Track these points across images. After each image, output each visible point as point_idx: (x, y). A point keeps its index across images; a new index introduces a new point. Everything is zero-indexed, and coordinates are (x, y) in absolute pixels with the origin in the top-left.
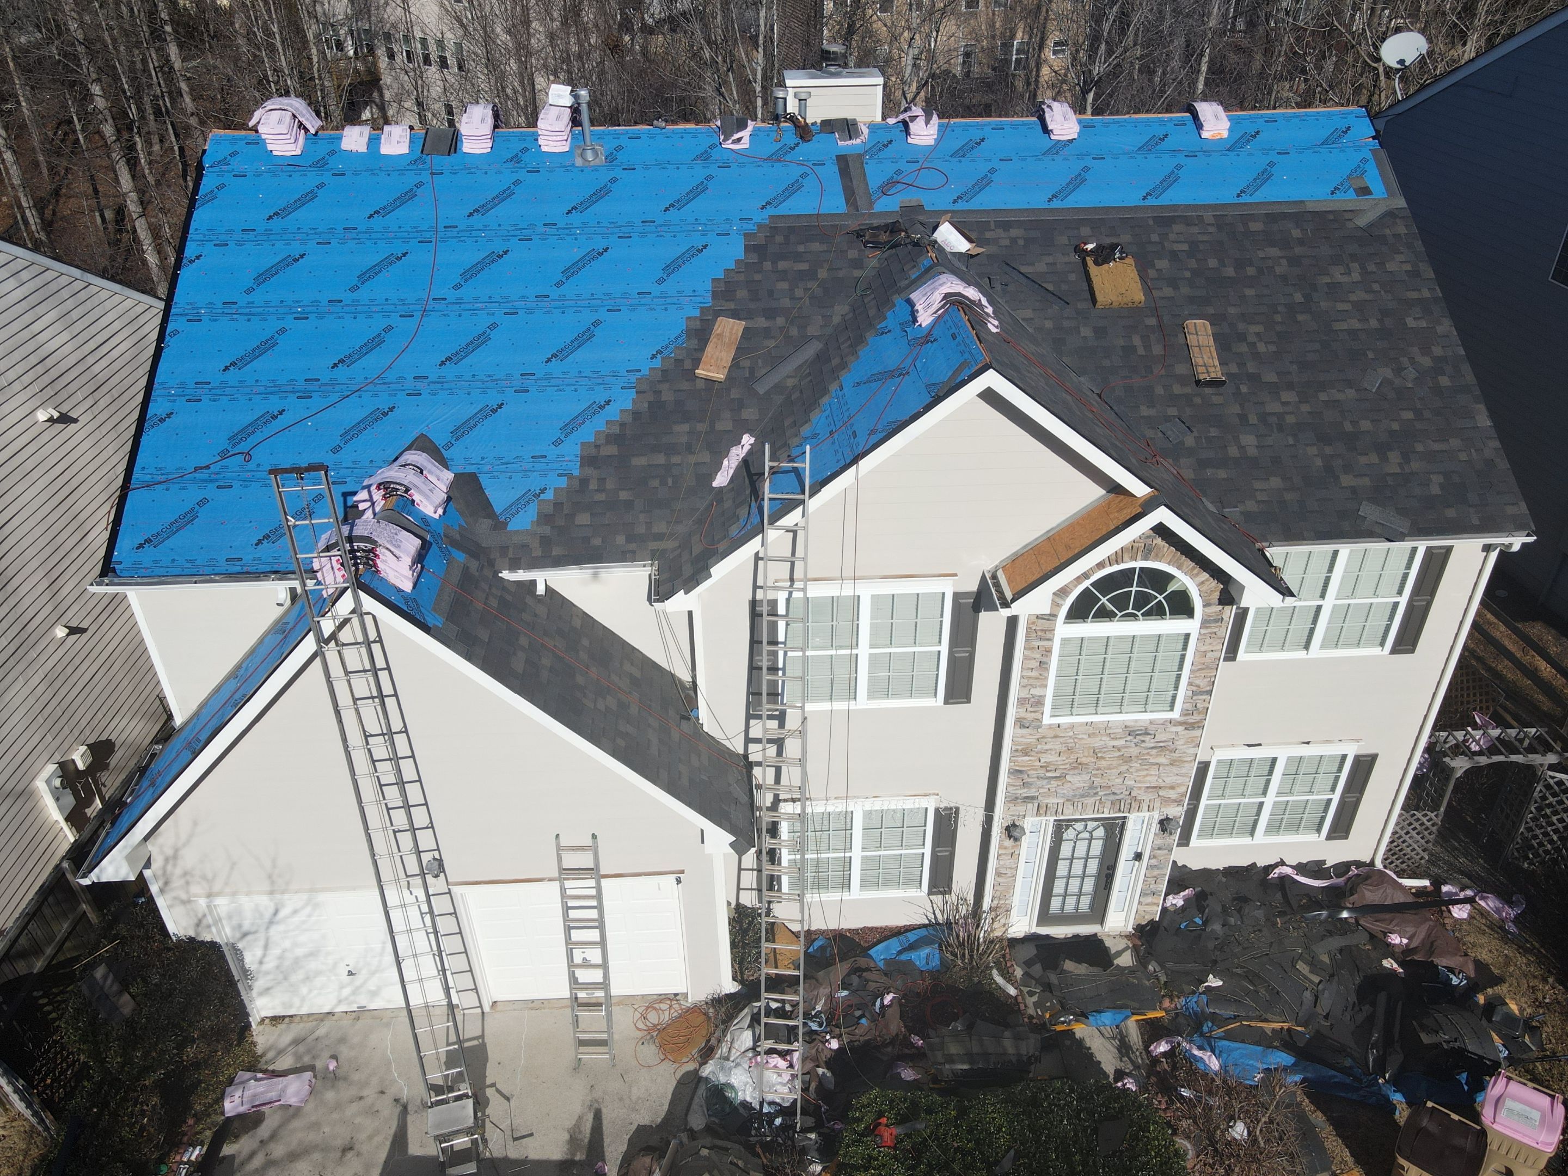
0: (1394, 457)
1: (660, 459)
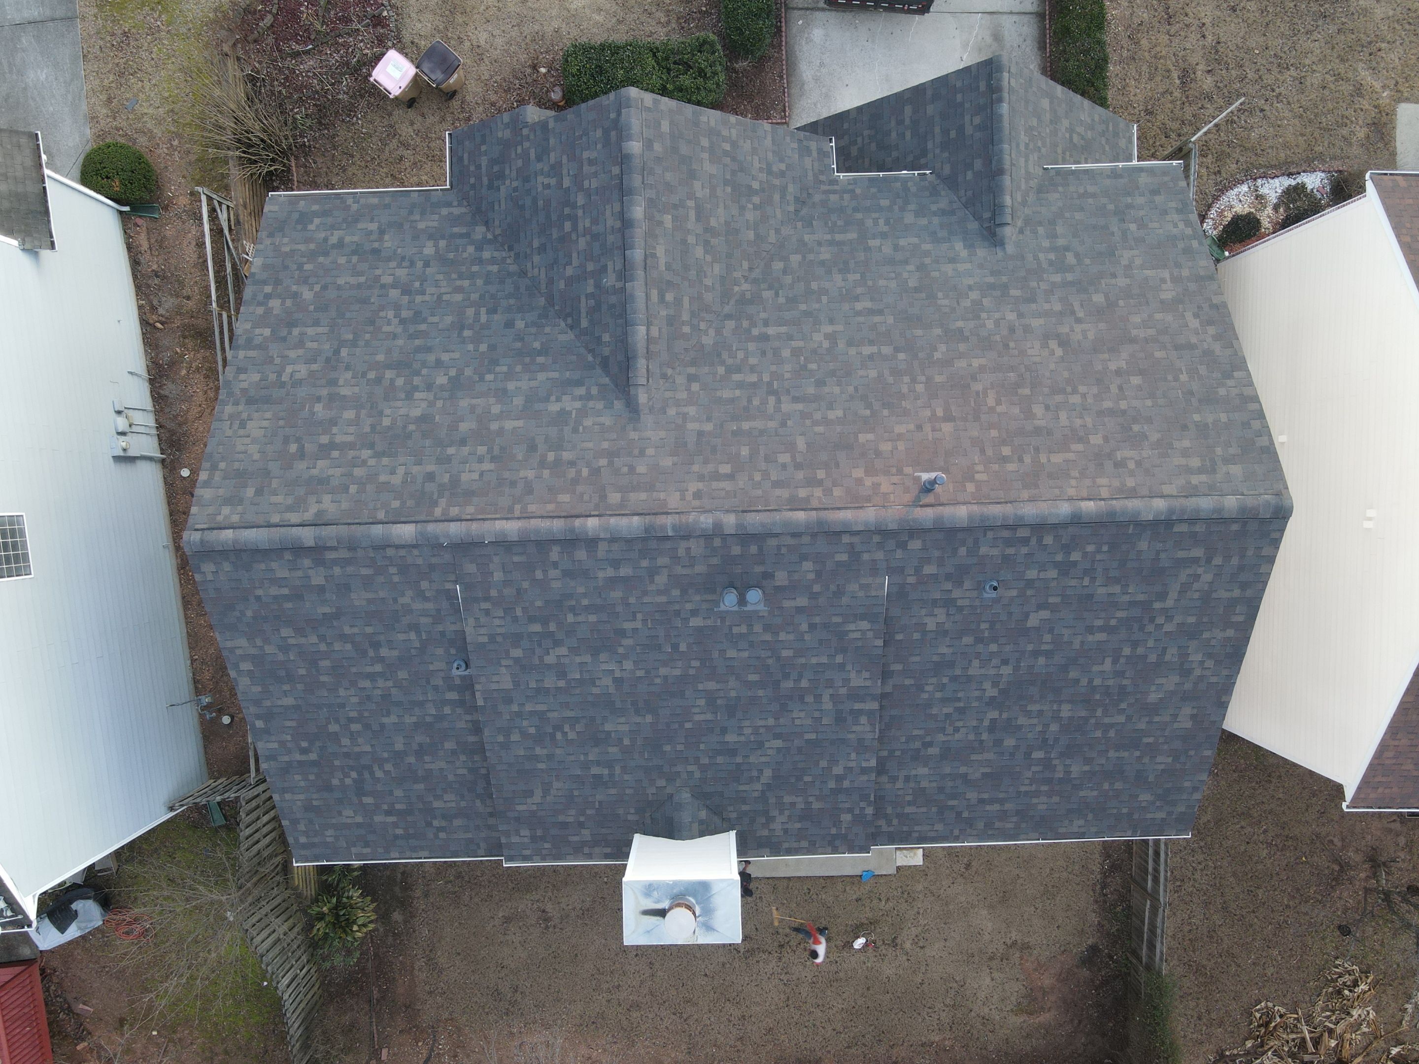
0: (334, 240)
1: (838, 237)
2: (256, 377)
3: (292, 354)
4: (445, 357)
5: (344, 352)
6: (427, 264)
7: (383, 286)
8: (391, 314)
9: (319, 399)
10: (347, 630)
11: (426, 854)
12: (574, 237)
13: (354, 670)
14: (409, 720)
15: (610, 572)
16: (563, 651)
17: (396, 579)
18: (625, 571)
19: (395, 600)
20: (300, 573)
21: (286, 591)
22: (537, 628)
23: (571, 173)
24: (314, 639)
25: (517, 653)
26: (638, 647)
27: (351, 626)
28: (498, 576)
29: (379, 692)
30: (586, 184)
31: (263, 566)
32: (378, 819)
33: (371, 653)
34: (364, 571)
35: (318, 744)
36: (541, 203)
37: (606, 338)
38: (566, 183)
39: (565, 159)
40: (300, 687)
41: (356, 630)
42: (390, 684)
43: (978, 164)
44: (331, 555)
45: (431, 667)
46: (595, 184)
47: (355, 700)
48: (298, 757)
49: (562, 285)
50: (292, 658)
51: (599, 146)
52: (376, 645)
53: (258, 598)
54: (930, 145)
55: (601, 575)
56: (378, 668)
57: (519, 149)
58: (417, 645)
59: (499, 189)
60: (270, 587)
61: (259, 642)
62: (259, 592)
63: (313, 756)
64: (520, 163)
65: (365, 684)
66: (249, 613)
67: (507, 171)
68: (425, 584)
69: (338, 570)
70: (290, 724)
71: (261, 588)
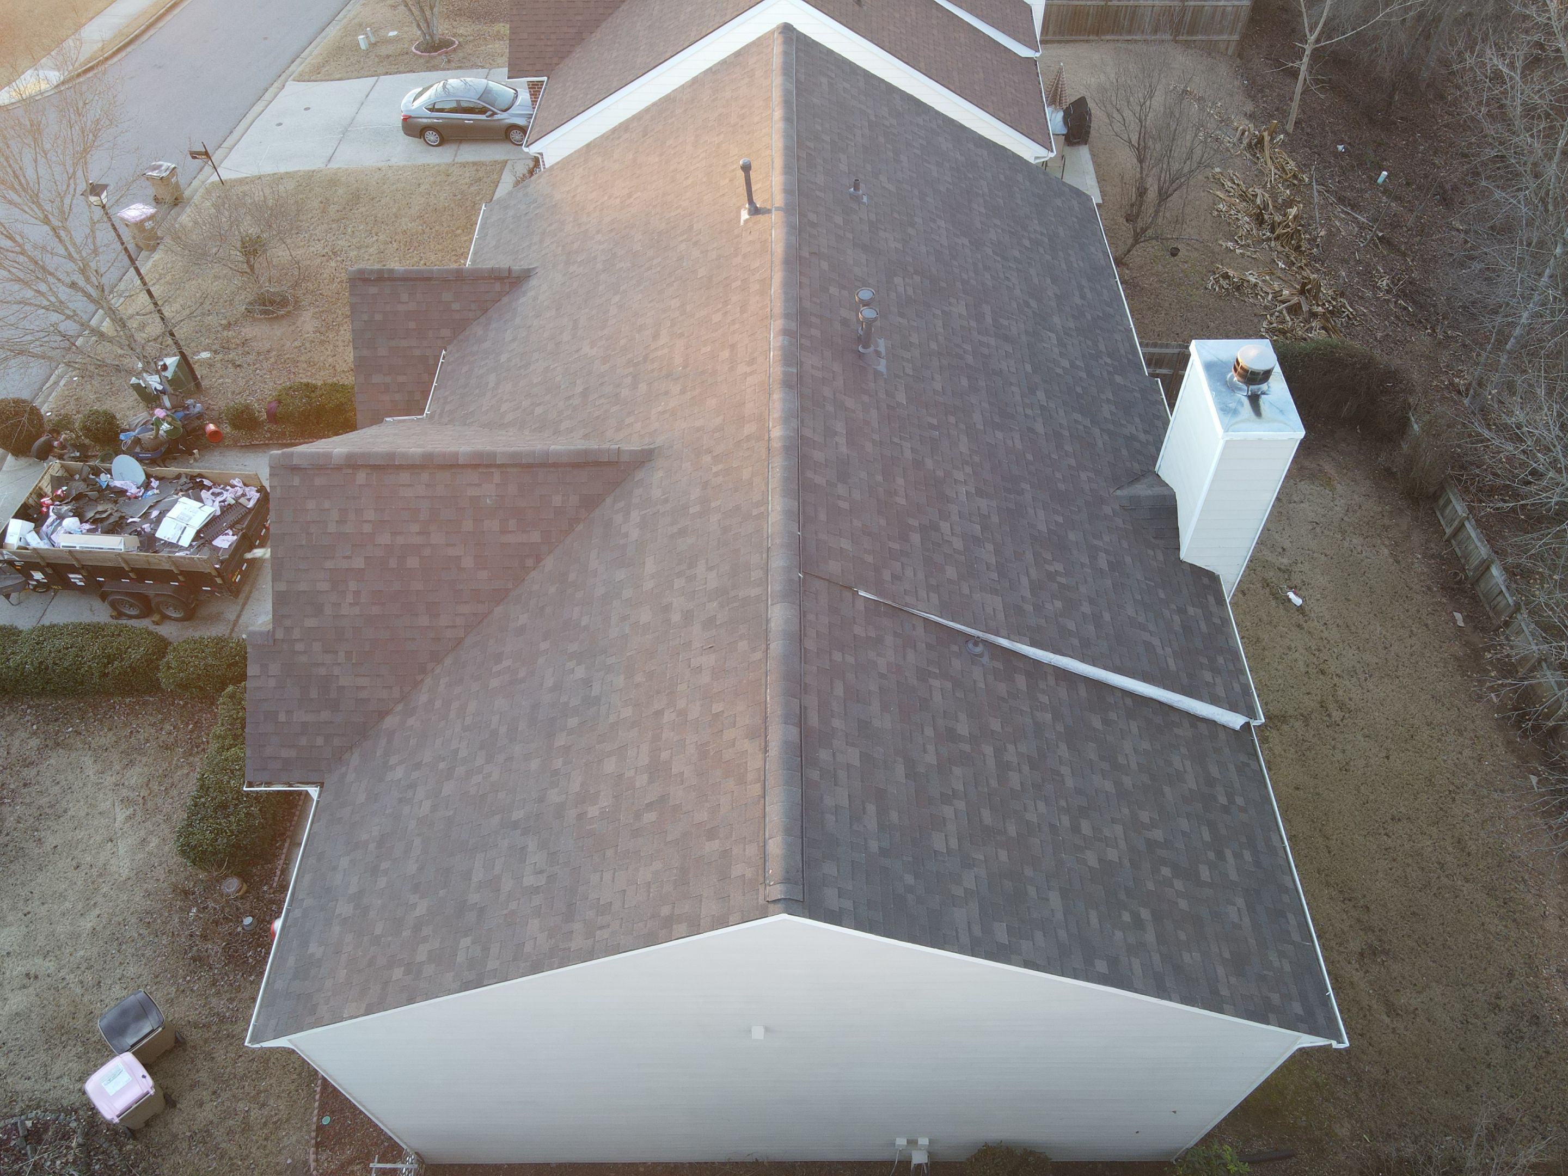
0: (348, 909)
1: (491, 386)
2: (534, 924)
3: (507, 885)
4: (549, 682)
5: (518, 815)
6: (418, 766)
7: (434, 808)
8: (477, 779)
9: (581, 816)
10: (931, 759)
11: (1275, 838)
12: (426, 552)
13: (994, 783)
14: (1063, 750)
15: (842, 440)
16: (945, 526)
17: (851, 660)
18: (840, 427)
19: (882, 676)
20: (842, 774)
21: (871, 808)
22: (916, 538)
23: (348, 553)
24: (948, 811)
25: (951, 572)
26: (935, 457)
27: (925, 751)
28: (846, 544)
29: (1026, 768)
30: (367, 528)
31: (830, 818)
32: (1233, 875)
33: (967, 748)
34: (839, 690)
35: (1122, 896)
36: (376, 610)
37: (557, 500)
38: (359, 563)
39: (329, 564)
40: (1029, 872)
41: (931, 749)
42: (1011, 747)
43: (447, 296)
44: (814, 719)
45: (981, 685)
46: (370, 515)
47: (1042, 806)
48: (1150, 937)
49: (483, 575)
50: (982, 858)
51: (327, 505)
52: (952, 736)
53: (883, 852)
54: (417, 352)
55: (844, 449)
56: (988, 750)
57: (299, 647)
58: (948, 685)
59: (341, 689)
60: (865, 826)
61: (958, 891)
62: (874, 846)
63: (1145, 914)
64: (317, 646)
65: (1014, 780)
66: (909, 879)
67: (322, 671)
68: (858, 630)
69: (837, 723)
70: (1094, 920)
71: (866, 839)
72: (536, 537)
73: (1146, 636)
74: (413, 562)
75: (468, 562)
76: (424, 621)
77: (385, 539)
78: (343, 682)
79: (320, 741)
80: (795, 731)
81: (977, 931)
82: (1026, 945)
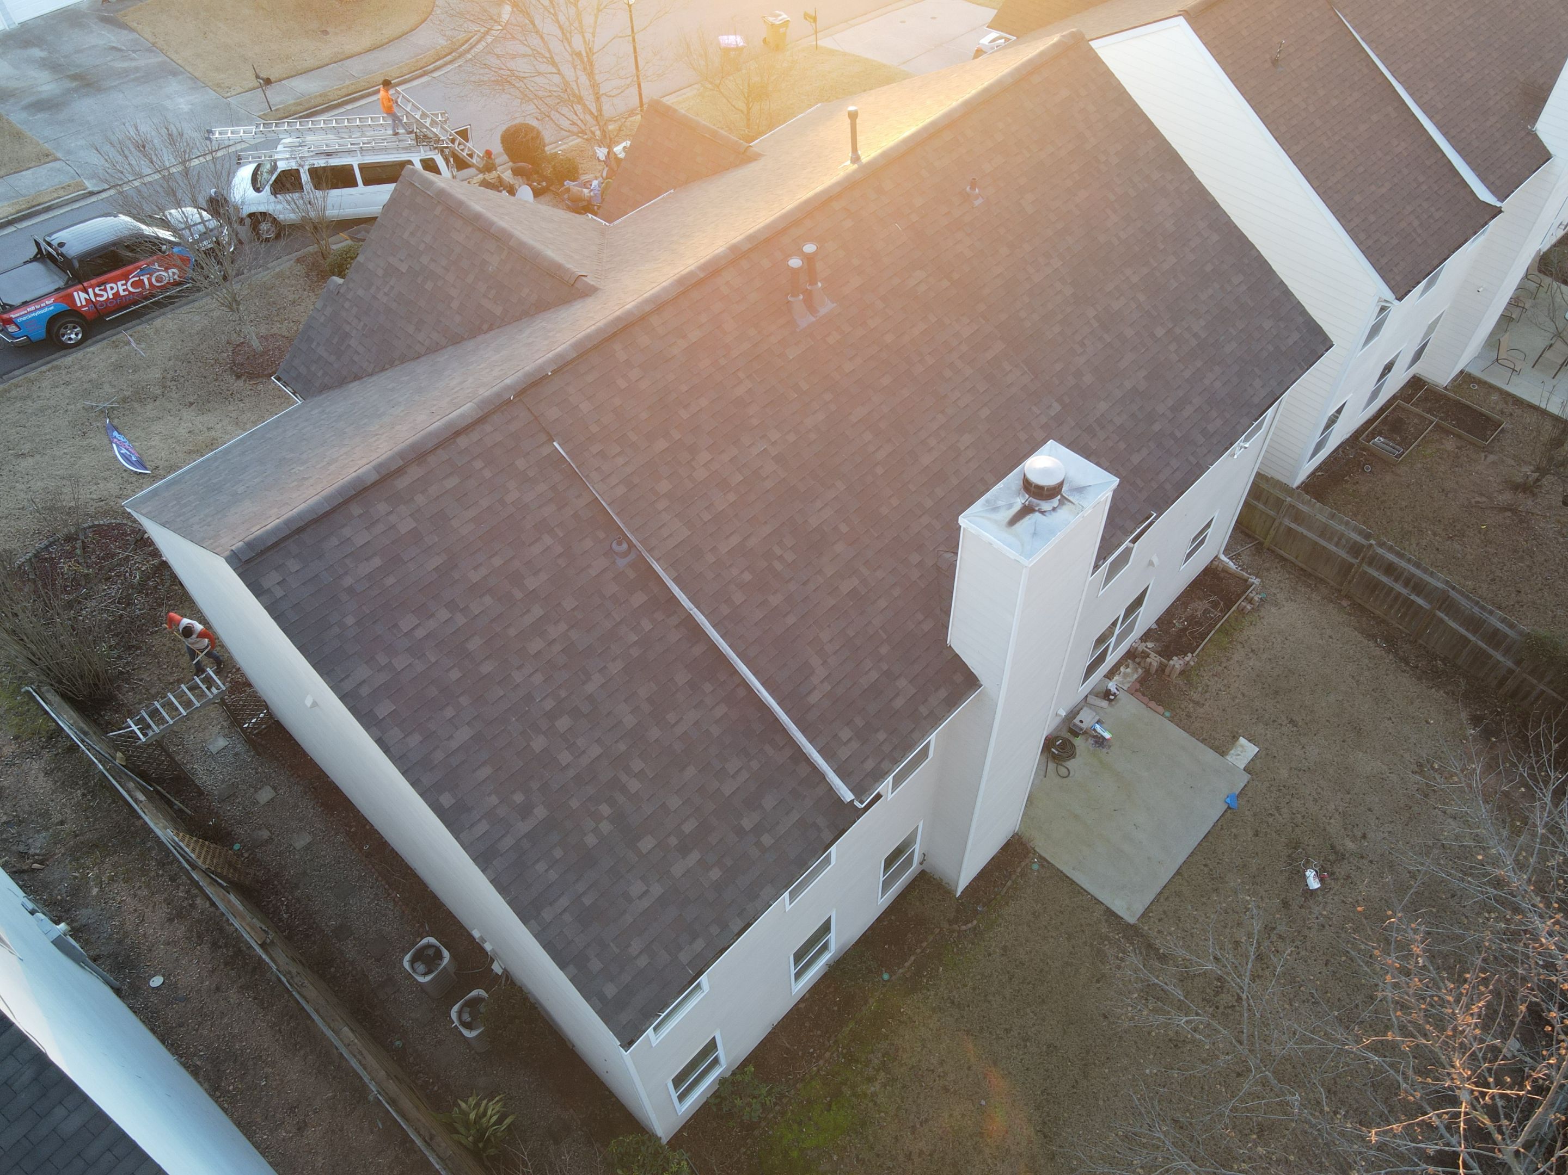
6: (322, 412)
10: (475, 577)
12: (440, 283)
13: (512, 632)
14: (615, 668)
15: (682, 344)
17: (487, 474)
18: (695, 335)
19: (502, 502)
20: (380, 528)
21: (377, 562)
22: (661, 444)
23: (403, 258)
24: (444, 614)
25: (664, 486)
26: (766, 410)
27: (475, 569)
28: (586, 407)
29: (557, 648)
30: (422, 247)
31: (334, 541)
32: (678, 870)
33: (519, 595)
34: (451, 483)
35: (535, 785)
36: (394, 305)
38: (404, 268)
39: (391, 259)
40: (464, 701)
41: (483, 571)
42: (563, 627)
44: (402, 483)
45: (593, 572)
46: (428, 239)
47: (538, 678)
48: (524, 827)
49: (458, 319)
50: (433, 660)
51: (413, 218)
52: (515, 578)
53: (350, 590)
54: (658, 183)
55: (676, 351)
56: (537, 611)
57: (347, 305)
58: (559, 549)
59: (349, 346)
60: (356, 567)
61: (382, 659)
62: (348, 581)
63: (540, 812)
64: (355, 310)
65: (536, 645)
66: (350, 620)
67: (347, 328)
68: (521, 463)
69: (420, 499)
70: (485, 772)
71: (346, 573)
72: (498, 310)
73: (815, 661)
74: (429, 286)
75: (455, 305)
76: (411, 329)
77: (425, 260)
78: (353, 342)
79: (320, 374)
80: (374, 477)
81: (365, 691)
82: (395, 734)
